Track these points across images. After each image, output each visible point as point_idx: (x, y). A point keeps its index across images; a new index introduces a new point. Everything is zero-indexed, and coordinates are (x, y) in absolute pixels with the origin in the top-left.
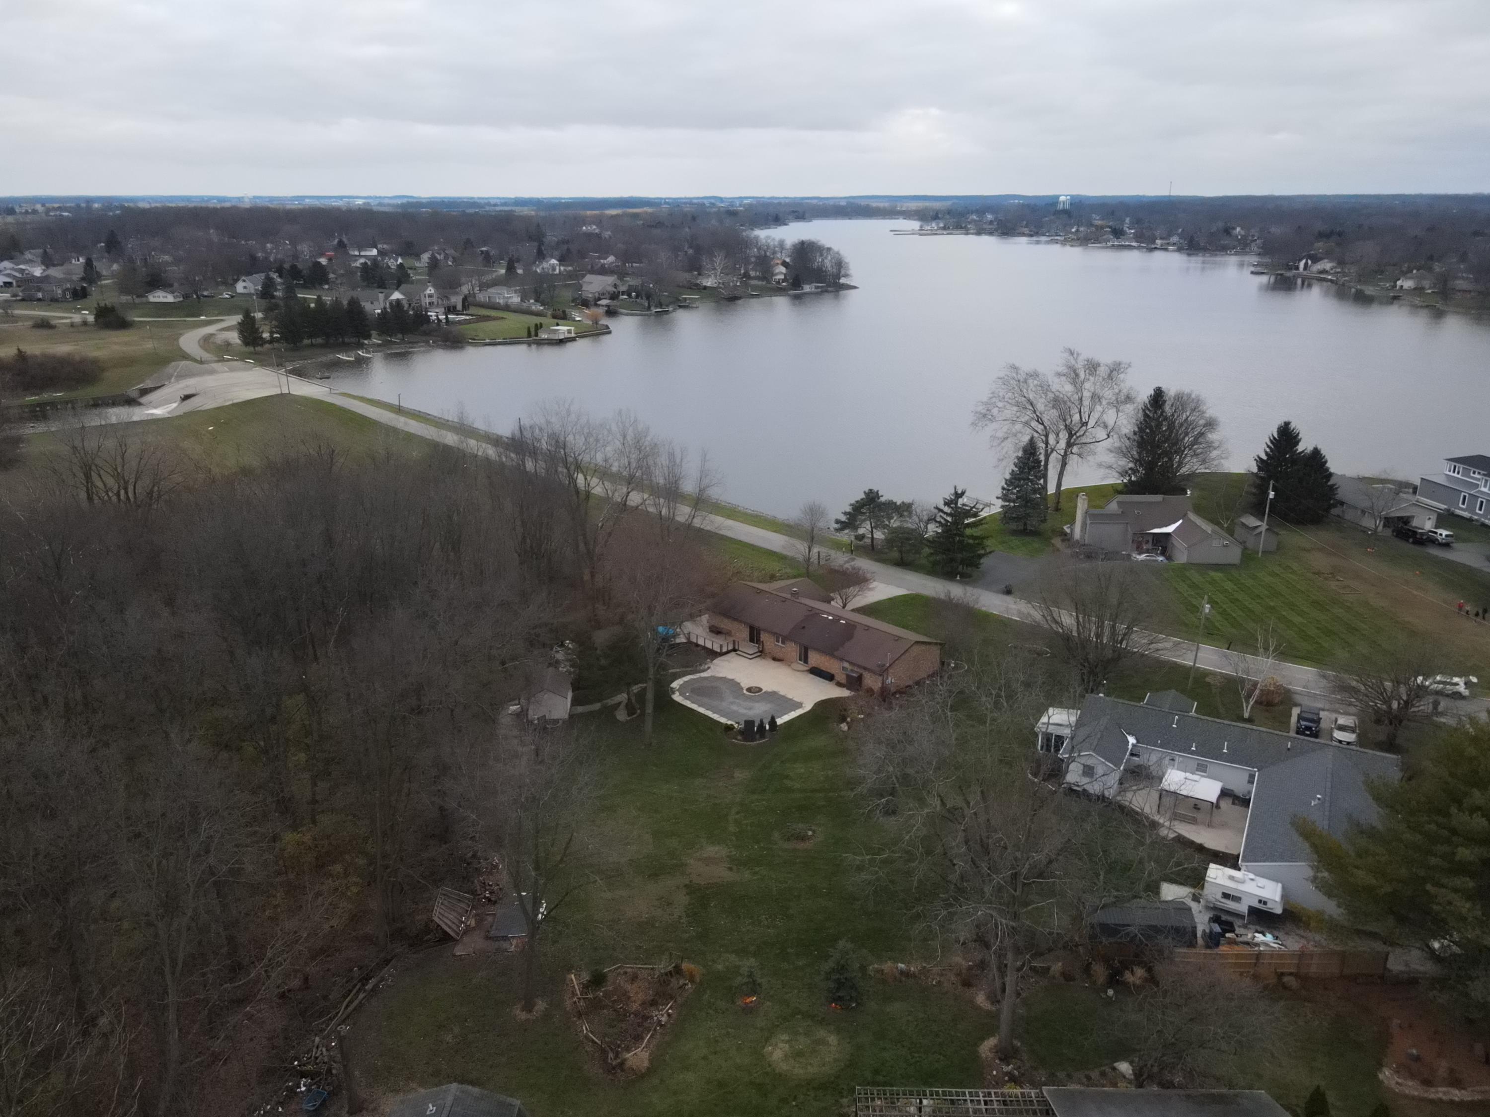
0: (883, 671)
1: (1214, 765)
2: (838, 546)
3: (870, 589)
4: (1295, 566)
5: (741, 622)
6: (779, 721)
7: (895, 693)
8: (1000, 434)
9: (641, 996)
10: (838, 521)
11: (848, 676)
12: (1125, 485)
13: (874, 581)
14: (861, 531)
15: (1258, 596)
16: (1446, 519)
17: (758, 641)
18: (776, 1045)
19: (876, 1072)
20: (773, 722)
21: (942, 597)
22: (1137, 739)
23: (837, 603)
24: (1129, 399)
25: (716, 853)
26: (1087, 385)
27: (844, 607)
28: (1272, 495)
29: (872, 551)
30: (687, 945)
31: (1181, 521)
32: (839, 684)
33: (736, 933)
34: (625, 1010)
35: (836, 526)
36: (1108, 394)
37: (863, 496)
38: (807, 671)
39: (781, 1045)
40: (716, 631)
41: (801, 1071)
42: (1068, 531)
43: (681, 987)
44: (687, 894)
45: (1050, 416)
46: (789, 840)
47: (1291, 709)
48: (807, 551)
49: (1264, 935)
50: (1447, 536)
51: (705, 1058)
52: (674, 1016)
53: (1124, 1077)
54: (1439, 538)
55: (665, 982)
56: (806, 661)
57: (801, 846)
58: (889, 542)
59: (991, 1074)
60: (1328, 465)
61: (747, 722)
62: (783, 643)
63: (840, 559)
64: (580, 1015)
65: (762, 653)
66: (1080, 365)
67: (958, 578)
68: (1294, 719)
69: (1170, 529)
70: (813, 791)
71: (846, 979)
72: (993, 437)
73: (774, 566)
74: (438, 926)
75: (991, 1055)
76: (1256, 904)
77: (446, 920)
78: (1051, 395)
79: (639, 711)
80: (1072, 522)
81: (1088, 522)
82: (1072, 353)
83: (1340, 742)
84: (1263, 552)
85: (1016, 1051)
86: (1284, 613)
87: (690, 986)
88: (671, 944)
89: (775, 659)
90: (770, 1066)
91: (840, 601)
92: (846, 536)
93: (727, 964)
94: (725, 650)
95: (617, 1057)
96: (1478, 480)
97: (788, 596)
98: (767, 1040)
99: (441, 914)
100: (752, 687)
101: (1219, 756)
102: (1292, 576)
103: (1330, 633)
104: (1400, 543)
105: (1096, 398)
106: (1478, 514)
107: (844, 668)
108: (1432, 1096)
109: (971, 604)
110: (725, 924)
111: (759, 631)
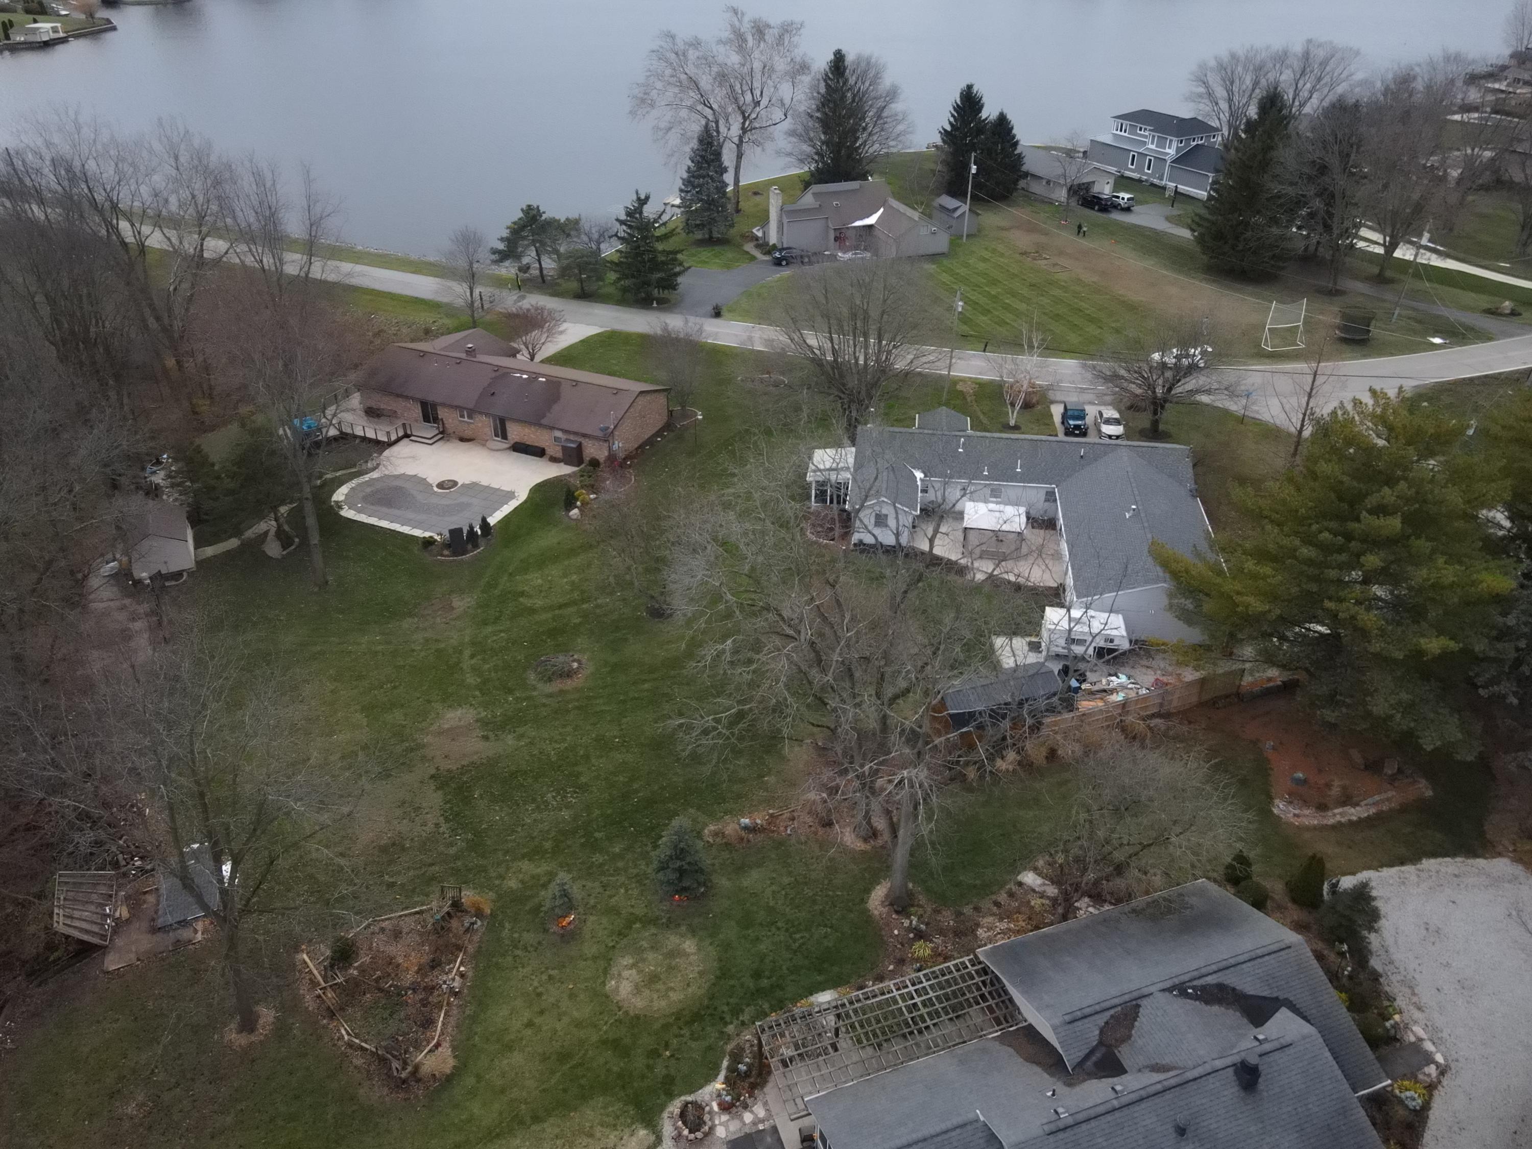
0: (607, 437)
1: (1013, 488)
2: (500, 283)
3: (561, 333)
4: (1001, 248)
5: (407, 398)
6: (492, 521)
7: (625, 459)
8: (663, 125)
9: (414, 957)
10: (494, 251)
11: (564, 449)
12: (812, 174)
13: (565, 321)
14: (525, 260)
15: (977, 286)
16: (1123, 182)
17: (436, 420)
18: (620, 975)
19: (757, 975)
20: (485, 525)
21: (659, 332)
22: (924, 472)
23: (523, 357)
24: (803, 68)
25: (460, 720)
26: (756, 54)
27: (532, 359)
28: (974, 169)
29: (543, 284)
30: (459, 863)
31: (882, 210)
32: (554, 460)
33: (519, 829)
34: (396, 986)
35: (494, 257)
36: (781, 65)
37: (521, 215)
38: (509, 448)
39: (626, 973)
40: (372, 413)
41: (663, 1003)
42: (760, 234)
43: (467, 930)
44: (438, 789)
45: (718, 97)
46: (550, 680)
47: (1049, 407)
48: (468, 294)
49: (1118, 677)
50: (1128, 199)
51: (530, 1024)
52: (470, 974)
53: (1034, 891)
54: (1121, 202)
55: (443, 928)
56: (504, 436)
57: (569, 684)
58: (564, 272)
59: (892, 936)
60: (1014, 131)
61: (451, 532)
62: (470, 417)
63: (511, 301)
64: (331, 1014)
65: (444, 435)
66: (746, 27)
67: (655, 305)
68: (1057, 419)
69: (872, 220)
70: (560, 607)
72: (656, 128)
73: (425, 318)
74: (67, 937)
75: (885, 910)
76: (1102, 644)
77: (77, 924)
78: (715, 69)
79: (297, 540)
80: (764, 221)
81: (785, 220)
82: (735, 12)
83: (1110, 437)
84: (968, 236)
86: (1007, 301)
87: (479, 923)
88: (437, 868)
89: (462, 440)
90: (620, 1009)
91: (525, 352)
92: (508, 270)
93: (521, 876)
94: (393, 438)
95: (405, 1064)
96: (1146, 137)
97: (463, 356)
98: (606, 971)
99: (68, 917)
100: (443, 482)
101: (1014, 478)
102: (1002, 260)
103: (1057, 317)
104: (1087, 212)
105: (768, 70)
106: (1147, 174)
107: (556, 439)
108: (1331, 821)
109: (694, 338)
110: (502, 818)
111: (434, 406)
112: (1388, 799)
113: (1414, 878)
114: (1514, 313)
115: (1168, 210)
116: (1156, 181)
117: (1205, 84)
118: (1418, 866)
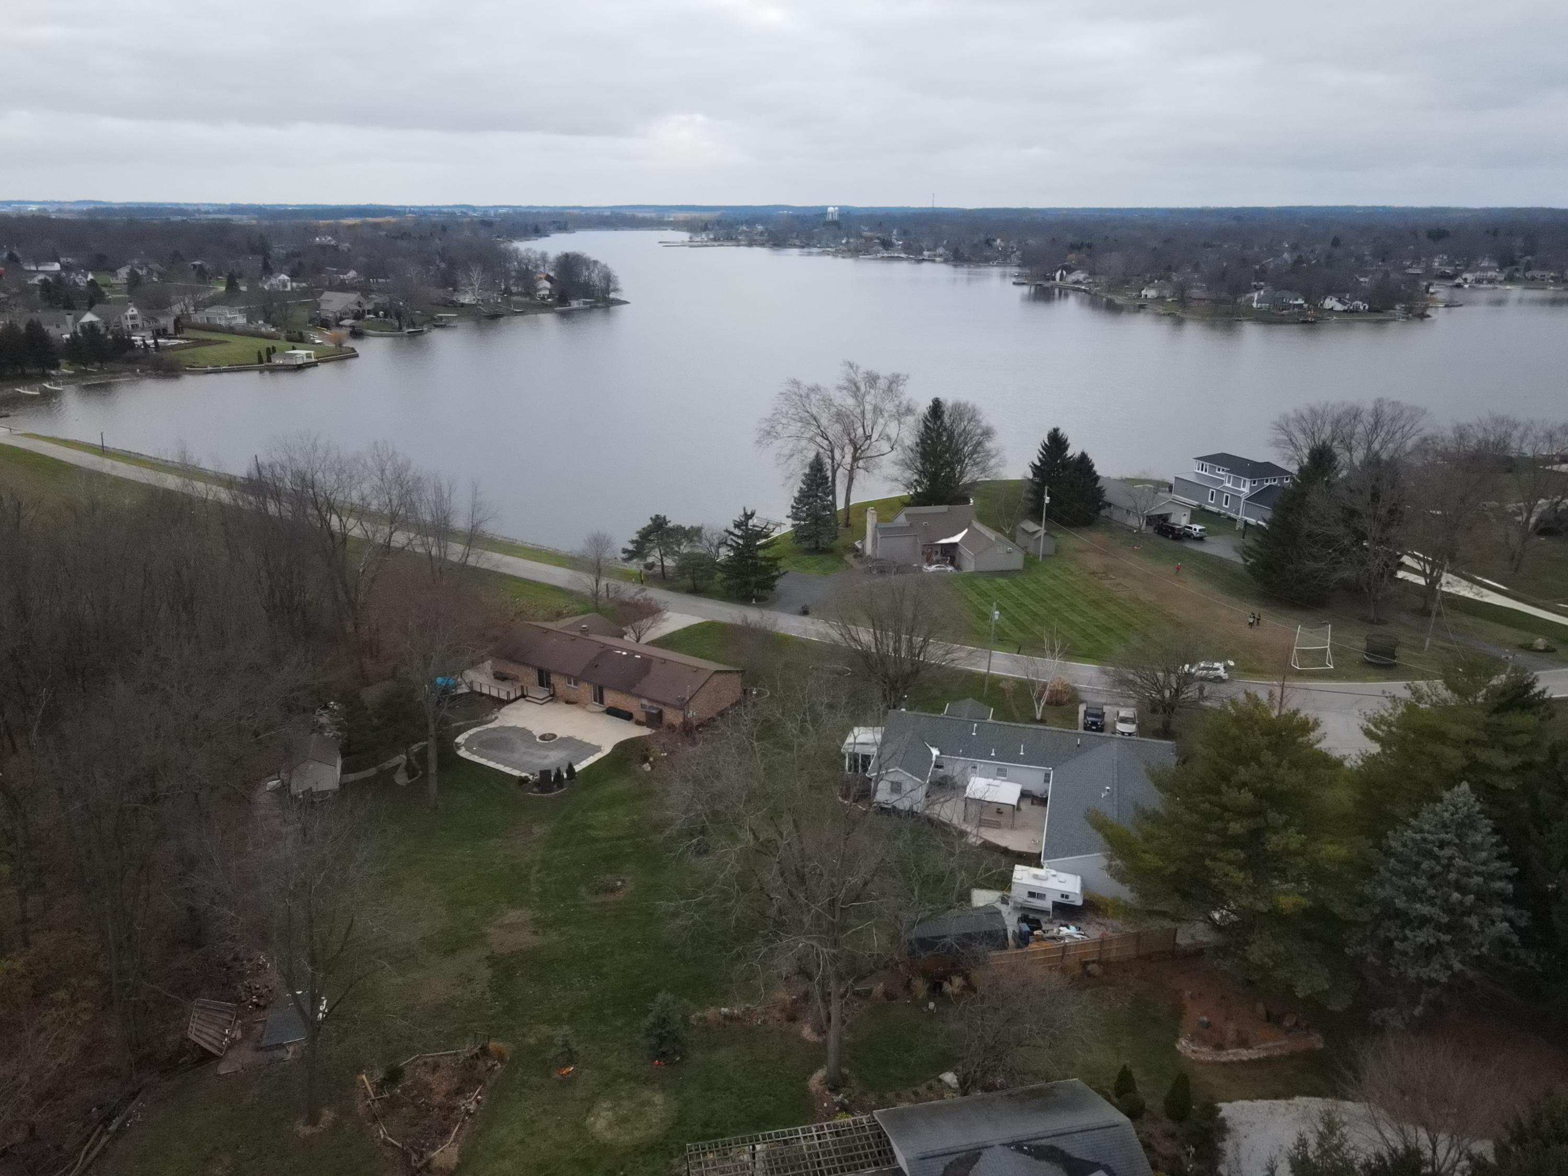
0: (683, 705)
1: (1013, 768)
2: (626, 576)
3: (665, 620)
4: (1072, 567)
5: (528, 665)
6: (577, 768)
7: (698, 727)
8: (786, 452)
9: (445, 1086)
10: (625, 551)
11: (647, 713)
12: (912, 497)
13: (668, 610)
14: (650, 560)
15: (1042, 600)
16: (1199, 514)
17: (549, 684)
18: (599, 1114)
19: (706, 1125)
20: (570, 769)
21: (739, 622)
22: (940, 750)
23: (630, 638)
24: (909, 411)
25: (519, 918)
26: (868, 398)
27: (638, 641)
28: (1047, 499)
29: (663, 579)
30: (494, 1022)
31: (966, 531)
32: (639, 723)
33: (546, 1002)
34: (427, 1104)
35: (624, 556)
36: (889, 407)
37: (650, 523)
38: (604, 712)
39: (604, 1114)
40: (501, 677)
41: (627, 1138)
42: (860, 546)
43: (489, 1070)
44: (489, 966)
45: (834, 430)
46: (597, 893)
47: (1078, 706)
48: (594, 584)
49: (1068, 928)
50: (1200, 530)
51: (522, 1142)
52: (484, 1102)
53: (950, 1087)
54: (1194, 532)
55: (471, 1066)
56: (601, 702)
57: (611, 898)
58: (680, 570)
59: (822, 1107)
60: (1095, 468)
61: (542, 772)
62: (576, 684)
63: (630, 591)
64: (375, 1119)
65: (553, 697)
66: (859, 378)
67: (754, 602)
68: (1081, 715)
69: (956, 539)
70: (619, 838)
71: (668, 1032)
72: (779, 455)
73: (560, 602)
74: (196, 1044)
75: (821, 1088)
76: (1058, 899)
77: (204, 1036)
78: (833, 410)
79: (421, 772)
80: (863, 537)
81: (879, 536)
82: (851, 366)
83: (1123, 733)
84: (1044, 556)
85: (845, 1078)
86: (1066, 614)
87: (499, 1066)
88: (474, 1024)
89: (567, 702)
90: (593, 1138)
91: (633, 635)
92: (635, 566)
93: (539, 1036)
94: (512, 697)
95: (421, 1156)
96: (1223, 476)
97: (578, 634)
98: (588, 1111)
99: (198, 1030)
100: (545, 735)
101: (1017, 759)
102: (1070, 578)
103: (1108, 630)
104: (1162, 540)
105: (878, 411)
106: (1225, 508)
107: (643, 706)
108: (1224, 1059)
109: (769, 628)
110: (534, 993)
111: (548, 676)
112: (1280, 1047)
113: (1283, 1110)
114: (1548, 650)
115: (1239, 541)
116: (1233, 515)
117: (1289, 434)
118: (1290, 1101)
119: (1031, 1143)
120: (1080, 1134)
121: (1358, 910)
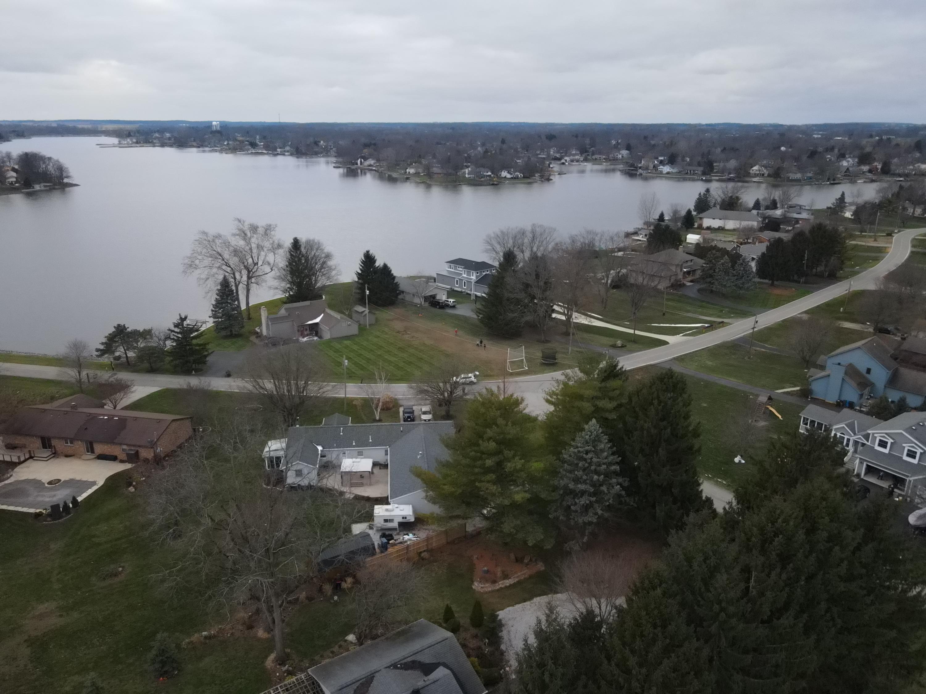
0: (153, 445)
1: (366, 450)
2: (102, 367)
3: (132, 392)
4: (386, 329)
5: (33, 436)
6: (80, 499)
7: (164, 457)
8: (203, 276)
10: (97, 350)
11: (128, 454)
12: (287, 298)
13: (134, 386)
14: (117, 354)
15: (371, 350)
16: (452, 293)
17: (50, 446)
20: (74, 501)
21: (184, 387)
22: (322, 447)
23: (109, 407)
24: (279, 246)
25: (46, 608)
26: (253, 240)
27: (115, 408)
28: (368, 292)
29: (128, 366)
31: (322, 315)
32: (122, 461)
33: (75, 660)
35: (97, 353)
36: (267, 244)
37: (114, 330)
38: (95, 458)
40: (11, 447)
42: (259, 331)
44: (28, 646)
45: (234, 261)
46: (104, 579)
47: (399, 409)
48: (78, 374)
49: (409, 535)
50: (453, 302)
53: (352, 643)
54: (450, 303)
56: (93, 452)
57: (117, 580)
58: (140, 358)
59: (276, 676)
60: (392, 272)
61: (52, 507)
62: (71, 443)
63: (105, 376)
65: (55, 454)
66: (246, 228)
67: (194, 373)
68: (401, 414)
69: (317, 320)
70: (116, 540)
71: (167, 658)
72: (199, 279)
73: (53, 390)
75: (273, 665)
76: (401, 520)
78: (231, 249)
80: (260, 325)
81: (270, 323)
82: (239, 221)
83: (425, 420)
84: (370, 325)
85: (288, 655)
86: (386, 357)
88: (22, 688)
89: (67, 456)
91: (111, 405)
92: (106, 359)
93: (73, 684)
94: (22, 459)
96: (461, 271)
97: (69, 409)
100: (52, 481)
101: (367, 444)
102: (386, 336)
103: (410, 363)
104: (433, 309)
105: (260, 247)
106: (464, 289)
107: (123, 450)
108: (498, 587)
109: (206, 388)
110: (65, 656)
111: (49, 439)
112: (524, 574)
113: (529, 607)
114: (623, 346)
115: (473, 306)
116: (469, 292)
117: (491, 245)
118: (532, 601)
119: (401, 662)
120: (427, 649)
121: (553, 494)
